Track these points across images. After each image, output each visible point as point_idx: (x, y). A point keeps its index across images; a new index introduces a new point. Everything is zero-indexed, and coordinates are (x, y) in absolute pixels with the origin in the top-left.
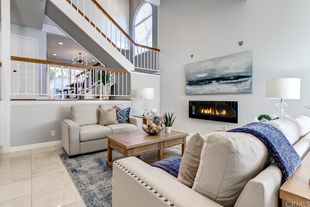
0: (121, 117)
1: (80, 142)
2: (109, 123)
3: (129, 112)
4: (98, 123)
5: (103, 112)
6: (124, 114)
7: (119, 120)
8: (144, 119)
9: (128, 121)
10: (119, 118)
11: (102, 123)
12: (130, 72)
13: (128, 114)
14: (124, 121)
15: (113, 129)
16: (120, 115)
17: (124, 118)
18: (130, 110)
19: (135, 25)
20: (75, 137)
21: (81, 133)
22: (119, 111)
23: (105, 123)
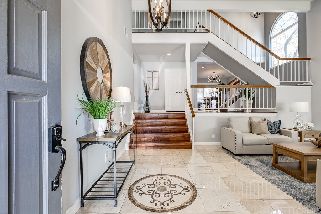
0: (272, 128)
1: (243, 145)
2: (262, 133)
3: (280, 124)
4: (251, 132)
5: (256, 123)
6: (276, 126)
7: (270, 131)
8: (299, 133)
9: (280, 133)
10: (270, 129)
11: (255, 132)
12: (275, 86)
13: (279, 126)
14: (275, 133)
15: (268, 138)
16: (271, 126)
17: (276, 130)
18: (280, 122)
19: (272, 37)
20: (239, 141)
21: (243, 139)
22: (270, 123)
23: (258, 133)
